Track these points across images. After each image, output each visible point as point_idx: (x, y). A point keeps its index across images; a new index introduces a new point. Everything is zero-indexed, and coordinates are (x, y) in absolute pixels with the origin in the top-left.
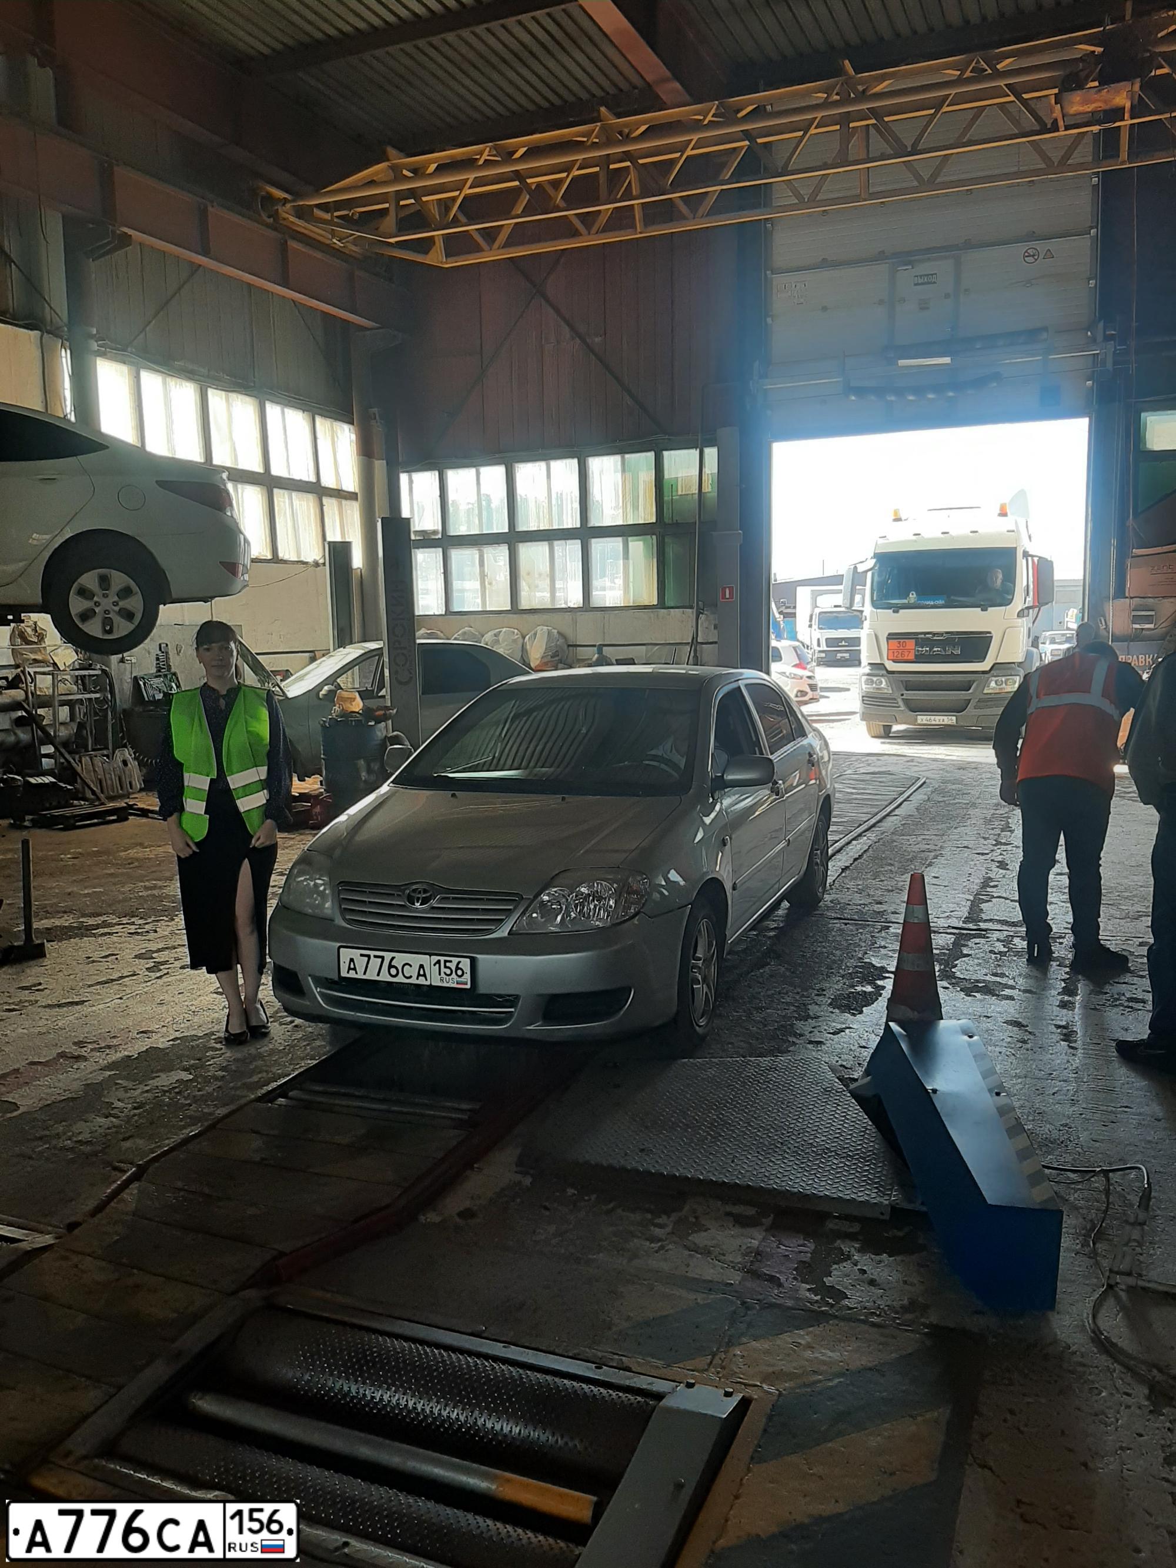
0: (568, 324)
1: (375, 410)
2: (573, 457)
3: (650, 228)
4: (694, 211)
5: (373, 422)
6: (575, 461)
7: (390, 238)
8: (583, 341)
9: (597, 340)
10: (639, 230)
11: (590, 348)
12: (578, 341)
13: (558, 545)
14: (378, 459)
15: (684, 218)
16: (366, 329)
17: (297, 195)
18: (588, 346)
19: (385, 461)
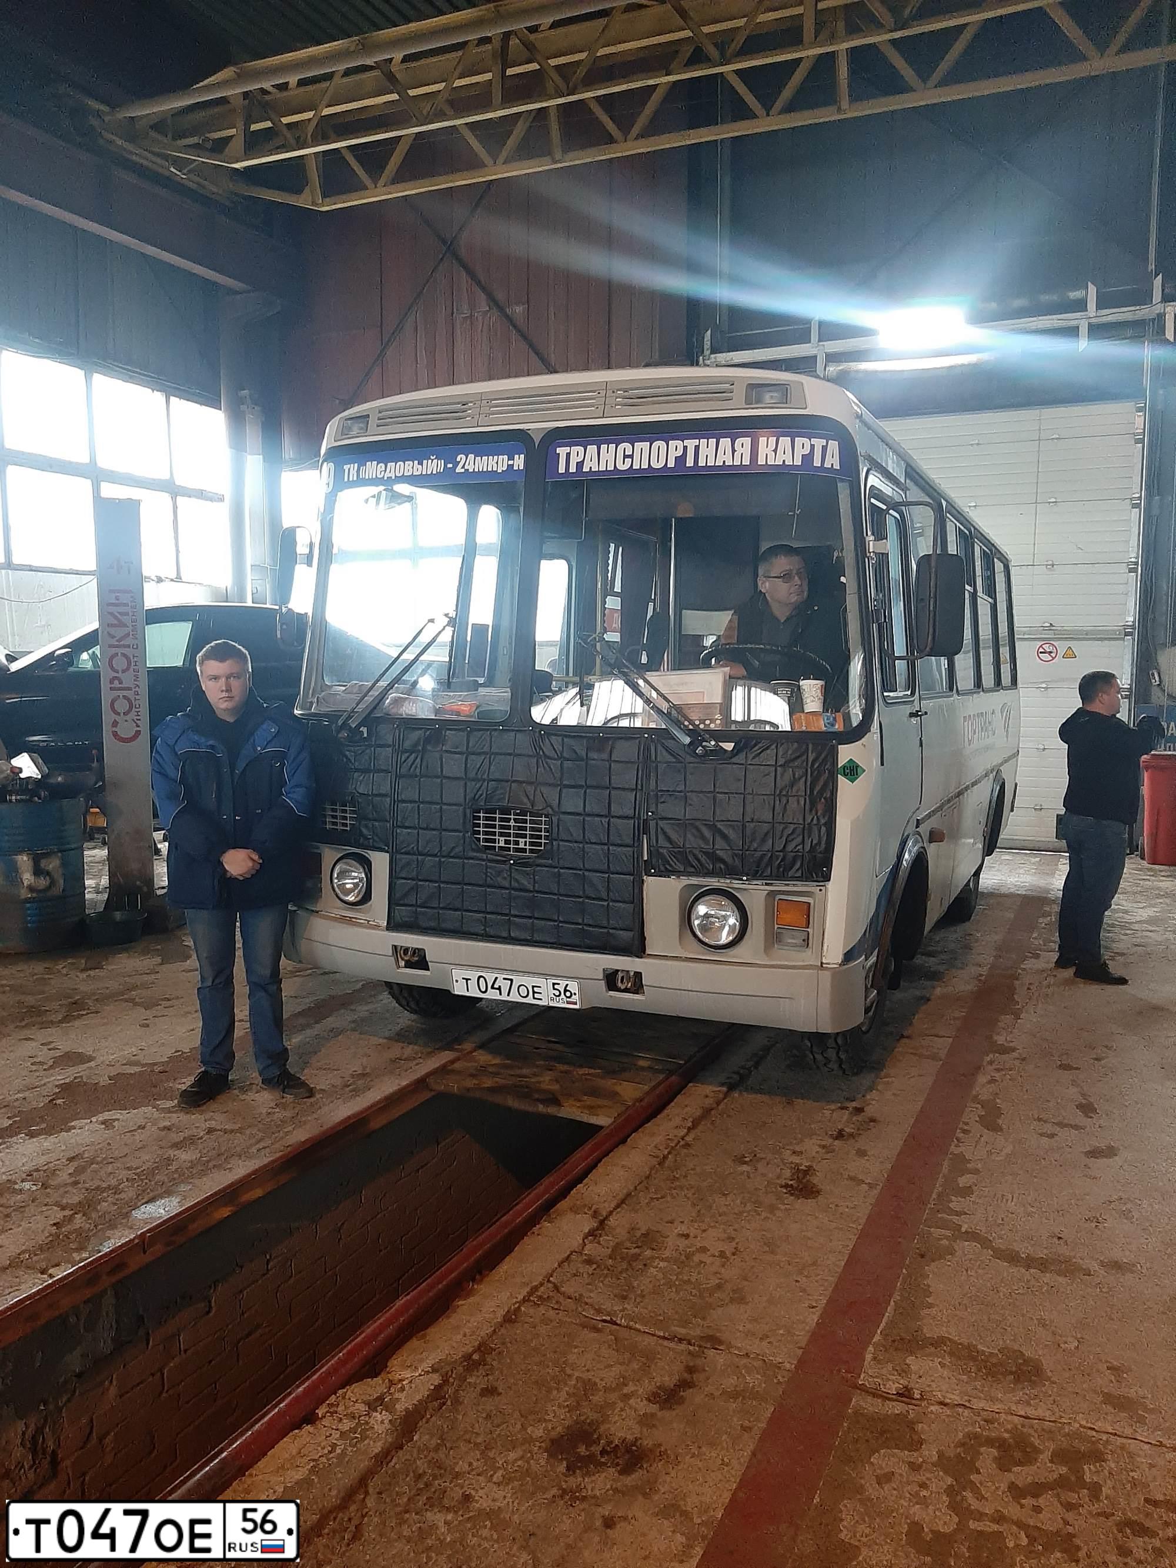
0: (484, 289)
1: (246, 392)
3: (571, 155)
4: (626, 130)
5: (243, 407)
7: (237, 162)
8: (501, 309)
9: (519, 309)
10: (558, 156)
11: (510, 319)
12: (495, 312)
14: (251, 454)
15: (611, 140)
16: (237, 293)
17: (114, 106)
18: (507, 316)
19: (261, 456)
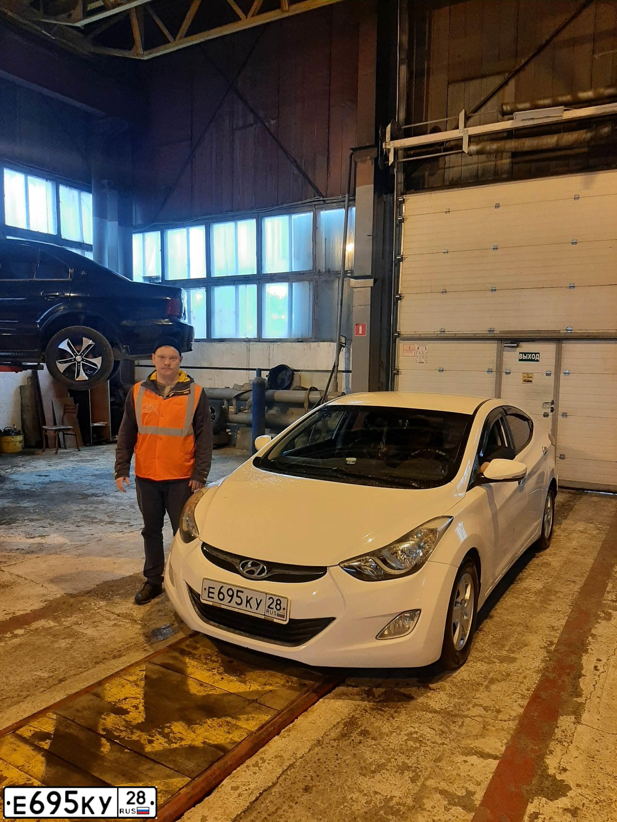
0: (253, 111)
1: (105, 181)
2: (253, 218)
3: (294, 6)
6: (254, 221)
7: (78, 21)
12: (259, 124)
13: (242, 287)
14: (110, 221)
16: (98, 117)
18: (266, 127)
19: (117, 223)
